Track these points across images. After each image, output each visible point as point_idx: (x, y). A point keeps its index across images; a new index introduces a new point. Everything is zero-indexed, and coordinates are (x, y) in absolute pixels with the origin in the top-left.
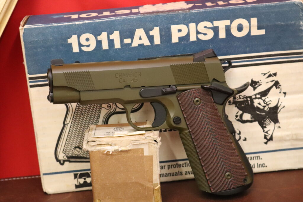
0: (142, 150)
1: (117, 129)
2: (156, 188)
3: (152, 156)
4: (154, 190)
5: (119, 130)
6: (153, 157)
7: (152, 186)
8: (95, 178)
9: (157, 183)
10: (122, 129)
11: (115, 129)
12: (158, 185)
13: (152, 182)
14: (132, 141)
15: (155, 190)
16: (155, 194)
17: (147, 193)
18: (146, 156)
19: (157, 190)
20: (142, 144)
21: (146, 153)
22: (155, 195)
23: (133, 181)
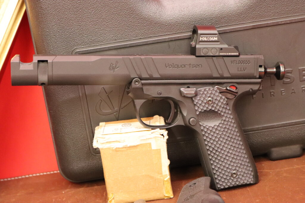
0: (150, 144)
1: (125, 125)
2: (166, 179)
3: (160, 149)
4: (163, 182)
5: (126, 126)
6: (160, 151)
7: (162, 178)
8: (107, 174)
9: (167, 175)
10: (130, 125)
11: (123, 125)
12: (167, 176)
13: (161, 174)
14: (140, 136)
15: (165, 181)
16: (165, 184)
17: (157, 185)
18: (154, 150)
19: (167, 181)
20: (149, 139)
21: (154, 147)
22: (165, 186)
23: (144, 174)
